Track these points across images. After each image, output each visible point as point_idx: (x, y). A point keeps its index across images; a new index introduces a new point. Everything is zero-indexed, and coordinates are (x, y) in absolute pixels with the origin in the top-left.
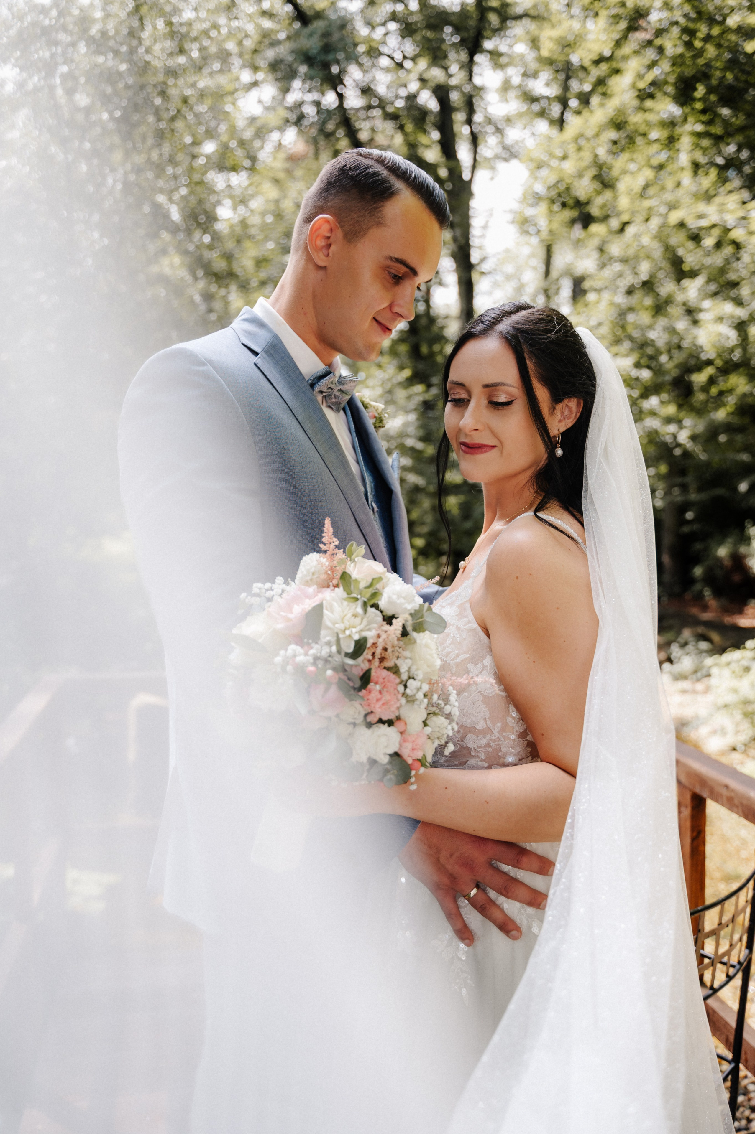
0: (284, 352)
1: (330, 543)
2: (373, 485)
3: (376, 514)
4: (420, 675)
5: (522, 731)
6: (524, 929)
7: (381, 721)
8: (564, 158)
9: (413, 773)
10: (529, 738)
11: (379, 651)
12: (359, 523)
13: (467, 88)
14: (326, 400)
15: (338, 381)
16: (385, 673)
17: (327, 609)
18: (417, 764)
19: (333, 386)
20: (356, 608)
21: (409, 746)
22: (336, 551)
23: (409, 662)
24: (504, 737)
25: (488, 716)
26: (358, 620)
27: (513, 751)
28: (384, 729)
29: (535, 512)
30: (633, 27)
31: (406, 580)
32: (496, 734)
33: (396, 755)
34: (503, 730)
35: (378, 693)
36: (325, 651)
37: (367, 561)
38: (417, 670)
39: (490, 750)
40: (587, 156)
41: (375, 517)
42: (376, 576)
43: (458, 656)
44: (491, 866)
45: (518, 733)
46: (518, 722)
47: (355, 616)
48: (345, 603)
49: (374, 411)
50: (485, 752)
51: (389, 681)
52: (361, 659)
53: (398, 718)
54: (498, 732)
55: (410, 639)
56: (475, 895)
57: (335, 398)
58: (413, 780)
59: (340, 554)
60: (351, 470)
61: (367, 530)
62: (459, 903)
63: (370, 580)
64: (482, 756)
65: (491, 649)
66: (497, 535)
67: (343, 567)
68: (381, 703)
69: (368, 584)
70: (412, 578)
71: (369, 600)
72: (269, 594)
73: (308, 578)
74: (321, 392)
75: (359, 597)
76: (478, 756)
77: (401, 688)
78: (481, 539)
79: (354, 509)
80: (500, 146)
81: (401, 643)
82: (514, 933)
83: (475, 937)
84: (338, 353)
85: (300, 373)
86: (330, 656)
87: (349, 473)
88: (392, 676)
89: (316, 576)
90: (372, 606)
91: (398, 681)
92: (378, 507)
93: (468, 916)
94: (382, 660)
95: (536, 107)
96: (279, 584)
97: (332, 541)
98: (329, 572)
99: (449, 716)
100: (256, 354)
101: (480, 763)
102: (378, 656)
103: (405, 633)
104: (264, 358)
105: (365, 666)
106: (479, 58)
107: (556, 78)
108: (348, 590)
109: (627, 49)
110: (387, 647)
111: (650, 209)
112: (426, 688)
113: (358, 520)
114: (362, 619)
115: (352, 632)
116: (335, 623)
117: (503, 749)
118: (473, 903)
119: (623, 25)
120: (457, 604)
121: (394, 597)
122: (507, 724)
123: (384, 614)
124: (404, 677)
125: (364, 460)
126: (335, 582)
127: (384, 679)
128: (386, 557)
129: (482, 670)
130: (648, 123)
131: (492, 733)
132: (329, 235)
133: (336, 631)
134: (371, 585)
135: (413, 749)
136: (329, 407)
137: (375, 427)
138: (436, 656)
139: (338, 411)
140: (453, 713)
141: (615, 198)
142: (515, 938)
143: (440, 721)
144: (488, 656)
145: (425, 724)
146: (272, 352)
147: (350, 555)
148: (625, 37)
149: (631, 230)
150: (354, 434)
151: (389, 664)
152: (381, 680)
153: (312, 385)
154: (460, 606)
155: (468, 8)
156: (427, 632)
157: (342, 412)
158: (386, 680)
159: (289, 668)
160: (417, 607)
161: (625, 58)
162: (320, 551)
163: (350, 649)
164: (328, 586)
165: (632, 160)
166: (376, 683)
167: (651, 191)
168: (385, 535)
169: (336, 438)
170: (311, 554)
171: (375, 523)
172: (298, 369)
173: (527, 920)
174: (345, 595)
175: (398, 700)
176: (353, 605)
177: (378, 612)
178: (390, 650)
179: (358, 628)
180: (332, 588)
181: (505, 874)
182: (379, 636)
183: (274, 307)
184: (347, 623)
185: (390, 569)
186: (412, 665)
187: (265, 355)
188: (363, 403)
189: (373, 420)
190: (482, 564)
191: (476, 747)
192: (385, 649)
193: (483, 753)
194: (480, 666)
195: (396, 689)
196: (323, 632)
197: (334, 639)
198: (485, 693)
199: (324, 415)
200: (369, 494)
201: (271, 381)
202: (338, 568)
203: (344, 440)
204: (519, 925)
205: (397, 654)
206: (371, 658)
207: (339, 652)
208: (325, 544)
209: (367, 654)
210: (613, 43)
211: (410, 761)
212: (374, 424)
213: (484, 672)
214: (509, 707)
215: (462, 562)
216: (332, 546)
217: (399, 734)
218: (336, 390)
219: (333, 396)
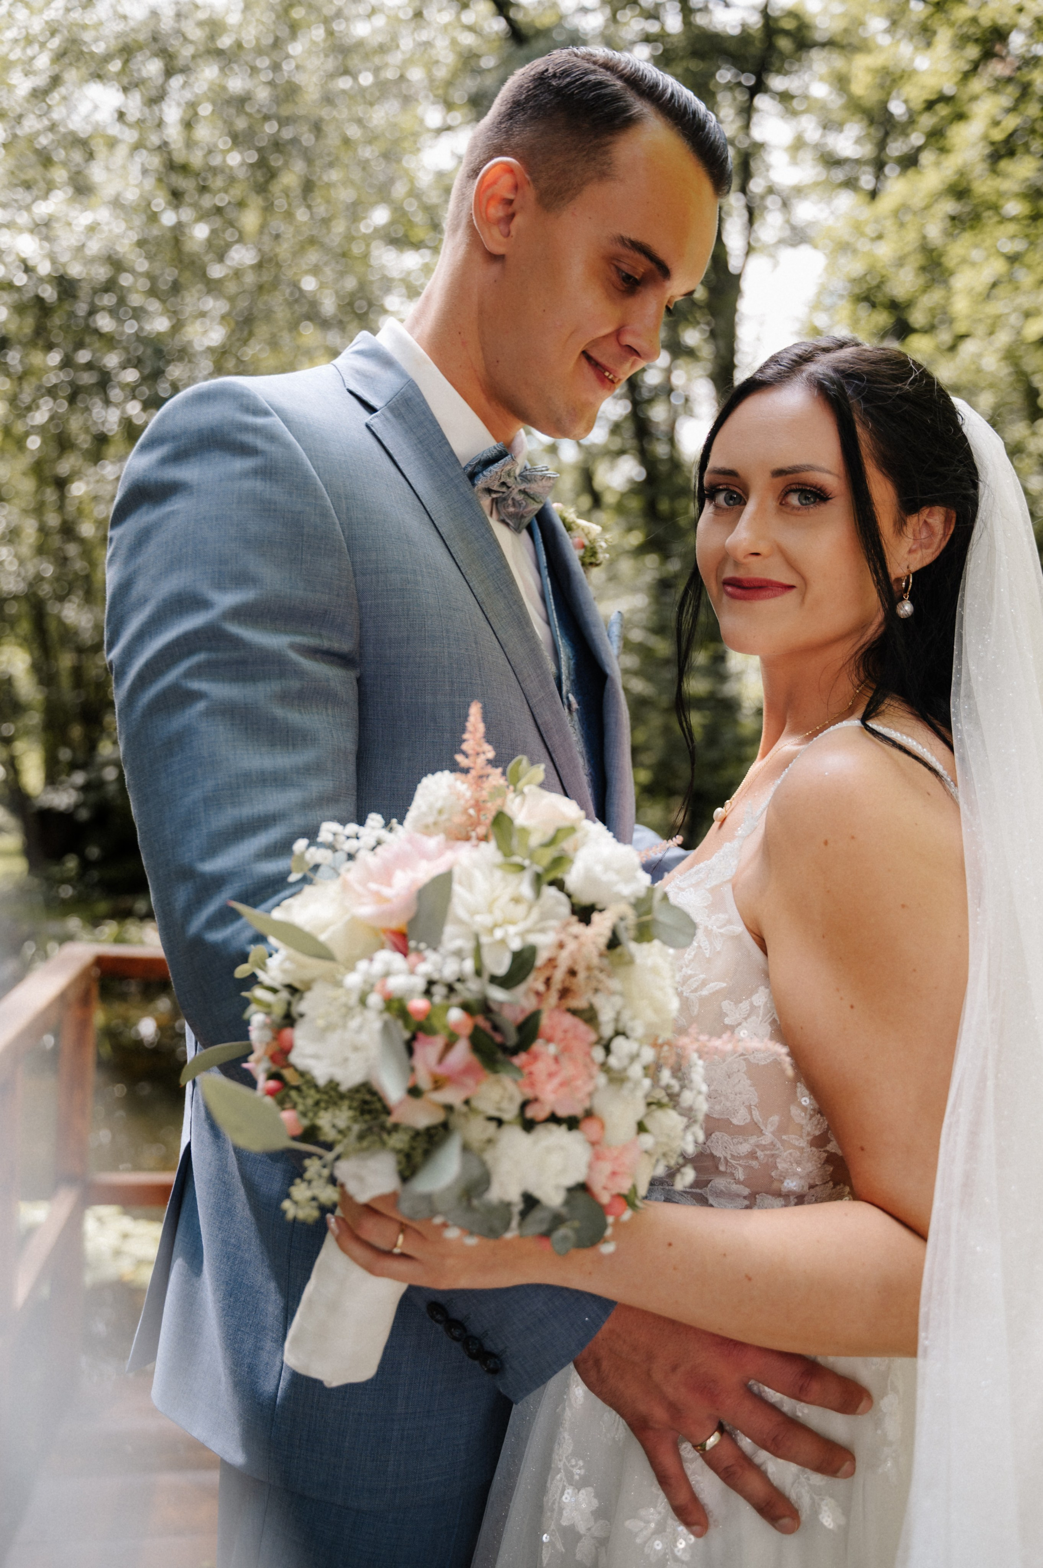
0: (424, 413)
1: (478, 754)
2: (572, 662)
3: (575, 714)
4: (638, 1029)
5: (817, 1133)
6: (804, 1515)
7: (554, 1119)
8: (880, 237)
9: (610, 1219)
10: (832, 1147)
11: (559, 975)
12: (542, 728)
13: (744, 144)
14: (497, 509)
15: (520, 475)
16: (569, 1020)
17: (460, 883)
18: (619, 1205)
19: (510, 481)
20: (519, 884)
21: (606, 1167)
22: (490, 770)
23: (617, 1001)
24: (783, 1142)
25: (755, 1100)
26: (521, 909)
27: (799, 1170)
28: (559, 1135)
29: (864, 720)
30: (988, 55)
31: (621, 837)
32: (768, 1137)
33: (583, 1188)
34: (782, 1129)
35: (551, 1061)
36: (450, 970)
37: (546, 793)
38: (633, 1018)
39: (754, 1163)
40: (911, 237)
41: (572, 720)
42: (566, 824)
43: (704, 984)
44: (749, 1390)
45: (810, 1138)
46: (812, 1116)
47: (517, 900)
48: (498, 874)
49: (583, 535)
50: (745, 1168)
51: (576, 1037)
52: (522, 988)
53: (589, 1114)
54: (773, 1133)
55: (621, 955)
56: (715, 1447)
57: (514, 505)
58: (609, 1232)
59: (496, 777)
60: (533, 631)
61: (555, 741)
62: (683, 1453)
63: (551, 832)
64: (740, 1175)
65: (767, 975)
66: (786, 762)
67: (499, 802)
68: (556, 1081)
69: (547, 838)
70: (632, 831)
71: (548, 870)
72: (350, 845)
73: (430, 820)
74: (489, 491)
75: (527, 863)
76: (732, 1174)
77: (598, 1053)
78: (755, 769)
79: (533, 701)
80: (787, 226)
81: (606, 962)
82: (786, 1521)
83: (711, 1520)
84: (521, 424)
85: (452, 452)
86: (459, 980)
87: (529, 637)
88: (582, 1027)
89: (444, 817)
90: (552, 883)
91: (593, 1037)
92: (579, 703)
93: (699, 1478)
94: (565, 993)
95: (839, 175)
96: (373, 828)
97: (479, 749)
98: (472, 812)
99: (688, 1113)
100: (371, 409)
101: (735, 1187)
102: (557, 984)
103: (614, 943)
104: (387, 419)
105: (529, 1004)
106: (762, 102)
107: (868, 134)
108: (506, 849)
109: (977, 85)
110: (576, 968)
111: (999, 317)
112: (648, 1055)
113: (539, 722)
114: (530, 908)
115: (506, 932)
116: (473, 913)
117: (781, 1165)
118: (710, 1459)
119: (973, 52)
120: (708, 887)
121: (598, 869)
122: (790, 1118)
123: (575, 900)
124: (607, 1031)
125: (560, 618)
126: (481, 830)
127: (565, 1031)
128: (587, 792)
129: (749, 1016)
130: (1001, 194)
131: (761, 1133)
132: (511, 196)
133: (476, 928)
134: (552, 842)
135: (614, 1174)
136: (503, 522)
137: (583, 564)
138: (670, 991)
139: (517, 530)
140: (696, 1107)
141: (948, 298)
142: (786, 1531)
143: (671, 1119)
144: (762, 988)
145: (641, 1128)
146: (403, 410)
147: (514, 780)
148: (975, 68)
149: (968, 348)
150: (545, 572)
151: (579, 1003)
152: (559, 1035)
153: (472, 476)
154: (713, 890)
155: (751, 31)
156: (656, 943)
157: (525, 534)
158: (570, 1035)
159: (375, 1000)
160: (642, 893)
161: (974, 98)
162: (455, 768)
163: (502, 968)
164: (468, 839)
165: (976, 246)
166: (549, 1040)
167: (1000, 291)
168: (588, 752)
169: (509, 573)
170: (439, 775)
171: (571, 730)
172: (447, 443)
173: (812, 1498)
174: (498, 857)
175: (591, 1077)
176: (513, 879)
177: (562, 896)
178: (582, 975)
179: (521, 926)
180: (474, 841)
181: (773, 1408)
182: (561, 946)
183: (411, 334)
184: (498, 915)
185: (593, 813)
186: (624, 1007)
187: (389, 415)
188: (564, 520)
189: (581, 552)
190: (759, 813)
191: (729, 1157)
192: (572, 973)
193: (740, 1170)
194: (745, 1006)
195: (588, 1054)
196: (449, 930)
197: (468, 945)
198: (751, 1058)
199: (489, 530)
200: (564, 677)
201: (396, 458)
202: (489, 805)
203: (523, 578)
204: (796, 1506)
205: (594, 984)
206: (541, 987)
207: (478, 973)
208: (467, 756)
209: (536, 980)
210: (960, 76)
211: (605, 1198)
212: (582, 559)
213: (754, 1018)
214: (796, 1087)
215: (719, 809)
216: (481, 760)
217: (588, 1145)
218: (516, 491)
219: (510, 502)
